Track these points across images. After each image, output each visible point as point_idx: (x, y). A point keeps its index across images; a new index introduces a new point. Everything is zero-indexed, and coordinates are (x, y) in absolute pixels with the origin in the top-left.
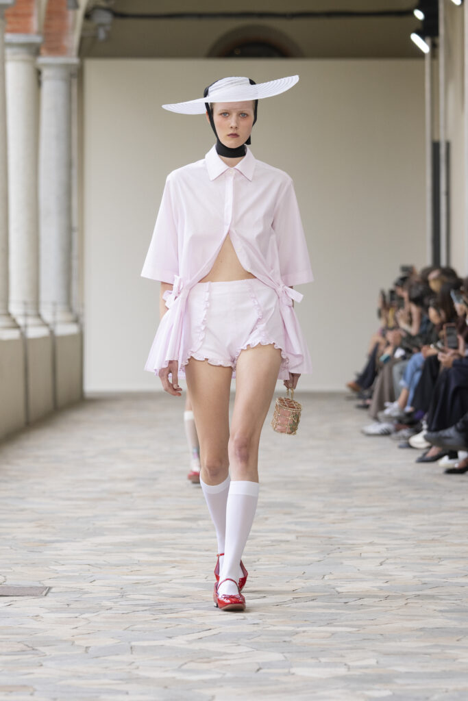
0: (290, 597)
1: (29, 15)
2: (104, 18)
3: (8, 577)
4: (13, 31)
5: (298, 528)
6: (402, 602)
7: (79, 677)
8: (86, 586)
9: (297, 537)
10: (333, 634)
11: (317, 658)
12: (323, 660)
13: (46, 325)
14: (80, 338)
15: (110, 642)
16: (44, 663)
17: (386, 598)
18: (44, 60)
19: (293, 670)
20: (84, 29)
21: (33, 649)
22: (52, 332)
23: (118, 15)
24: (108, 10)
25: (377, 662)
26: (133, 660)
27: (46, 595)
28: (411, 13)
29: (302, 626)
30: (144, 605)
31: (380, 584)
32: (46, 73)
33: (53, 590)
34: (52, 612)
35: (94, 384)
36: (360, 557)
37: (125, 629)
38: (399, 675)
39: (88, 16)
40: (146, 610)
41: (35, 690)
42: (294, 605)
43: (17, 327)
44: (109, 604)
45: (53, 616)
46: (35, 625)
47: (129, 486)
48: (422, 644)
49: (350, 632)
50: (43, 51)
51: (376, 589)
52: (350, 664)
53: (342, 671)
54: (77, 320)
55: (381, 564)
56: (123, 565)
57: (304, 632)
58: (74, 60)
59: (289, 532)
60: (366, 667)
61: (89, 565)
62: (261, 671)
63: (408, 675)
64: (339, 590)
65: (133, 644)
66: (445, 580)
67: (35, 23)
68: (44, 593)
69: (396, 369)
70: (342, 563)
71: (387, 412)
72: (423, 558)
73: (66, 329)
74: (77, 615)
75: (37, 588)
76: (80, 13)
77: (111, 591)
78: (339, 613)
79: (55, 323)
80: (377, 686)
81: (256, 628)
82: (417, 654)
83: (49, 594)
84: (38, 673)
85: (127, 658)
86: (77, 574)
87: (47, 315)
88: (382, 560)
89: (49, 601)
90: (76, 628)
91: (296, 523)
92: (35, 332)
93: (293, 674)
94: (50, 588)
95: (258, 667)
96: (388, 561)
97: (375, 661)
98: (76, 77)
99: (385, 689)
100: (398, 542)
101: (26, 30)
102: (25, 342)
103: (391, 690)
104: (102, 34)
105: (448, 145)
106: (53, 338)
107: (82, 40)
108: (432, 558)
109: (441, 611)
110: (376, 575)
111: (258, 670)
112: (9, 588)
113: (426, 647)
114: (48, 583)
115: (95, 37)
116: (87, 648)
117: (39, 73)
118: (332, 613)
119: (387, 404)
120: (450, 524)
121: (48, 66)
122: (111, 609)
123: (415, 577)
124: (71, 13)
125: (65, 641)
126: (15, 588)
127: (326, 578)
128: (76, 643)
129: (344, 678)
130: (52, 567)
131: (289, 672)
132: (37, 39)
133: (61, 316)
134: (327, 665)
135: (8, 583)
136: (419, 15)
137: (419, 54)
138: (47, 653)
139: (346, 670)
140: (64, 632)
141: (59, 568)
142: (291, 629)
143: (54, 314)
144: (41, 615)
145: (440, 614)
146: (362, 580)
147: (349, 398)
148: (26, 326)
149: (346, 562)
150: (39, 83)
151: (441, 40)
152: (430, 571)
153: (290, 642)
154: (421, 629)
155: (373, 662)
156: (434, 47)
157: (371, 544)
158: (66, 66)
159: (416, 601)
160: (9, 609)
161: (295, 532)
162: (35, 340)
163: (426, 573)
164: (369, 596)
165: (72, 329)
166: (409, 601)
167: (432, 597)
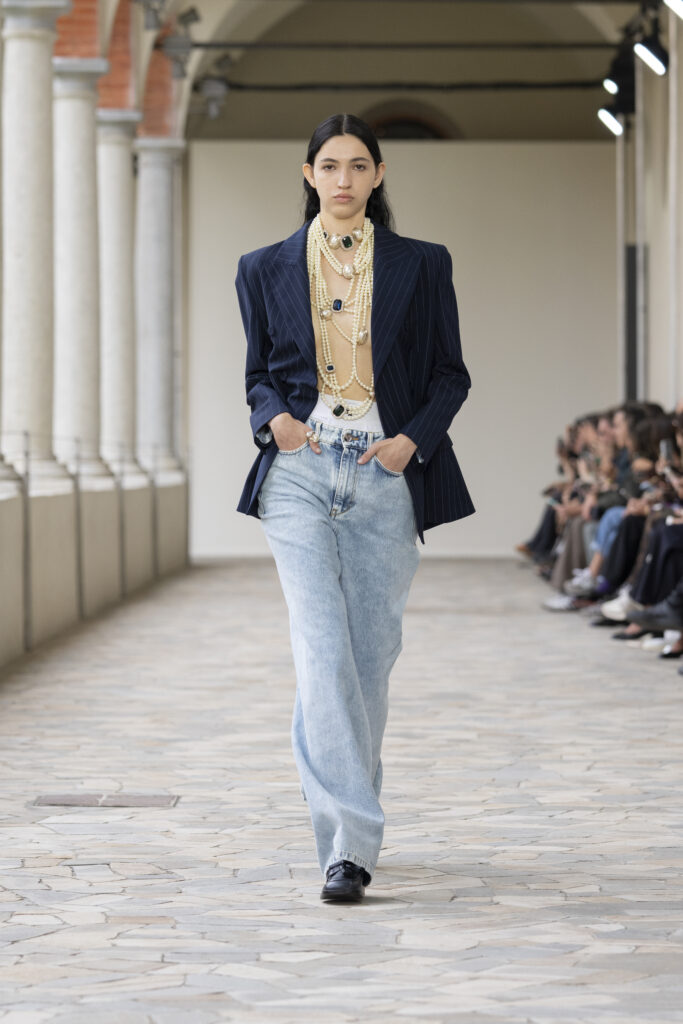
0: (480, 809)
1: (123, 86)
2: (217, 90)
3: (125, 783)
4: (105, 106)
5: (478, 724)
6: (621, 815)
7: (230, 906)
8: (222, 794)
9: (479, 736)
10: (540, 855)
11: (524, 884)
12: (533, 886)
13: (144, 472)
14: (185, 491)
15: (263, 864)
16: (183, 890)
17: (601, 809)
18: (143, 142)
19: (496, 899)
20: (192, 104)
21: (168, 872)
22: (152, 483)
23: (234, 86)
24: (222, 80)
25: (600, 889)
26: (294, 886)
27: (174, 806)
28: (599, 84)
29: (500, 845)
30: (299, 819)
31: (591, 793)
32: (144, 159)
33: (182, 800)
34: (185, 827)
35: (202, 547)
36: (561, 760)
37: (280, 848)
38: (631, 905)
39: (196, 87)
40: (302, 825)
41: (177, 922)
42: (486, 819)
43: (111, 474)
44: (255, 817)
45: (188, 831)
46: (166, 842)
47: (260, 672)
48: (653, 867)
49: (562, 853)
50: (141, 131)
51: (586, 800)
52: (566, 891)
53: (558, 900)
54: (181, 468)
55: (589, 769)
56: (267, 769)
57: (504, 851)
58: (178, 142)
59: (467, 729)
60: (588, 895)
61: (225, 769)
62: (456, 900)
63: (640, 905)
64: (541, 800)
65: (292, 866)
66: (671, 789)
67: (132, 96)
68: (173, 802)
69: (588, 529)
70: (539, 768)
71: (576, 581)
72: (640, 761)
73: (169, 479)
74: (217, 830)
75: (162, 797)
76: (186, 85)
77: (255, 802)
78: (545, 829)
79: (156, 471)
80: (605, 919)
81: (442, 847)
82: (649, 879)
83: (178, 805)
84: (179, 901)
85: (286, 883)
86: (210, 780)
87: (146, 462)
88: (589, 764)
89: (178, 813)
90: (217, 846)
91: (476, 719)
92: (133, 481)
93: (498, 903)
94: (179, 797)
95: (452, 895)
96: (596, 766)
97: (598, 887)
98: (181, 164)
99: (615, 923)
100: (606, 742)
101: (120, 105)
102: (121, 493)
103: (622, 923)
104: (214, 110)
105: (646, 250)
106: (153, 491)
107: (189, 118)
108: (650, 762)
109: (671, 827)
110: (585, 782)
111: (452, 899)
112: (127, 796)
113: (659, 870)
114: (175, 791)
115: (204, 115)
116: (234, 870)
117: (135, 159)
118: (536, 829)
119: (576, 571)
120: (668, 720)
121: (146, 149)
122: (258, 823)
123: (633, 785)
124: (175, 85)
125: (206, 862)
126: (136, 798)
127: (523, 785)
128: (221, 865)
129: (561, 909)
130: (178, 772)
131: (492, 901)
132: (133, 115)
133: (164, 462)
134: (537, 892)
135: (126, 791)
136: (611, 87)
137: (608, 136)
138: (187, 878)
139: (563, 898)
140: (204, 851)
141: (188, 773)
142: (487, 848)
143: (155, 458)
144: (172, 830)
145: (670, 831)
146: (568, 788)
147: (522, 566)
148: (122, 474)
149: (545, 767)
150: (135, 171)
151: (638, 118)
152: (650, 778)
153: (488, 864)
154: (650, 849)
155: (595, 889)
156: (628, 127)
157: (573, 744)
158: (169, 150)
159: (639, 814)
160: (130, 823)
161: (475, 729)
162: (133, 492)
163: (646, 781)
164: (579, 808)
165: (175, 478)
166: (629, 814)
167: (658, 809)
